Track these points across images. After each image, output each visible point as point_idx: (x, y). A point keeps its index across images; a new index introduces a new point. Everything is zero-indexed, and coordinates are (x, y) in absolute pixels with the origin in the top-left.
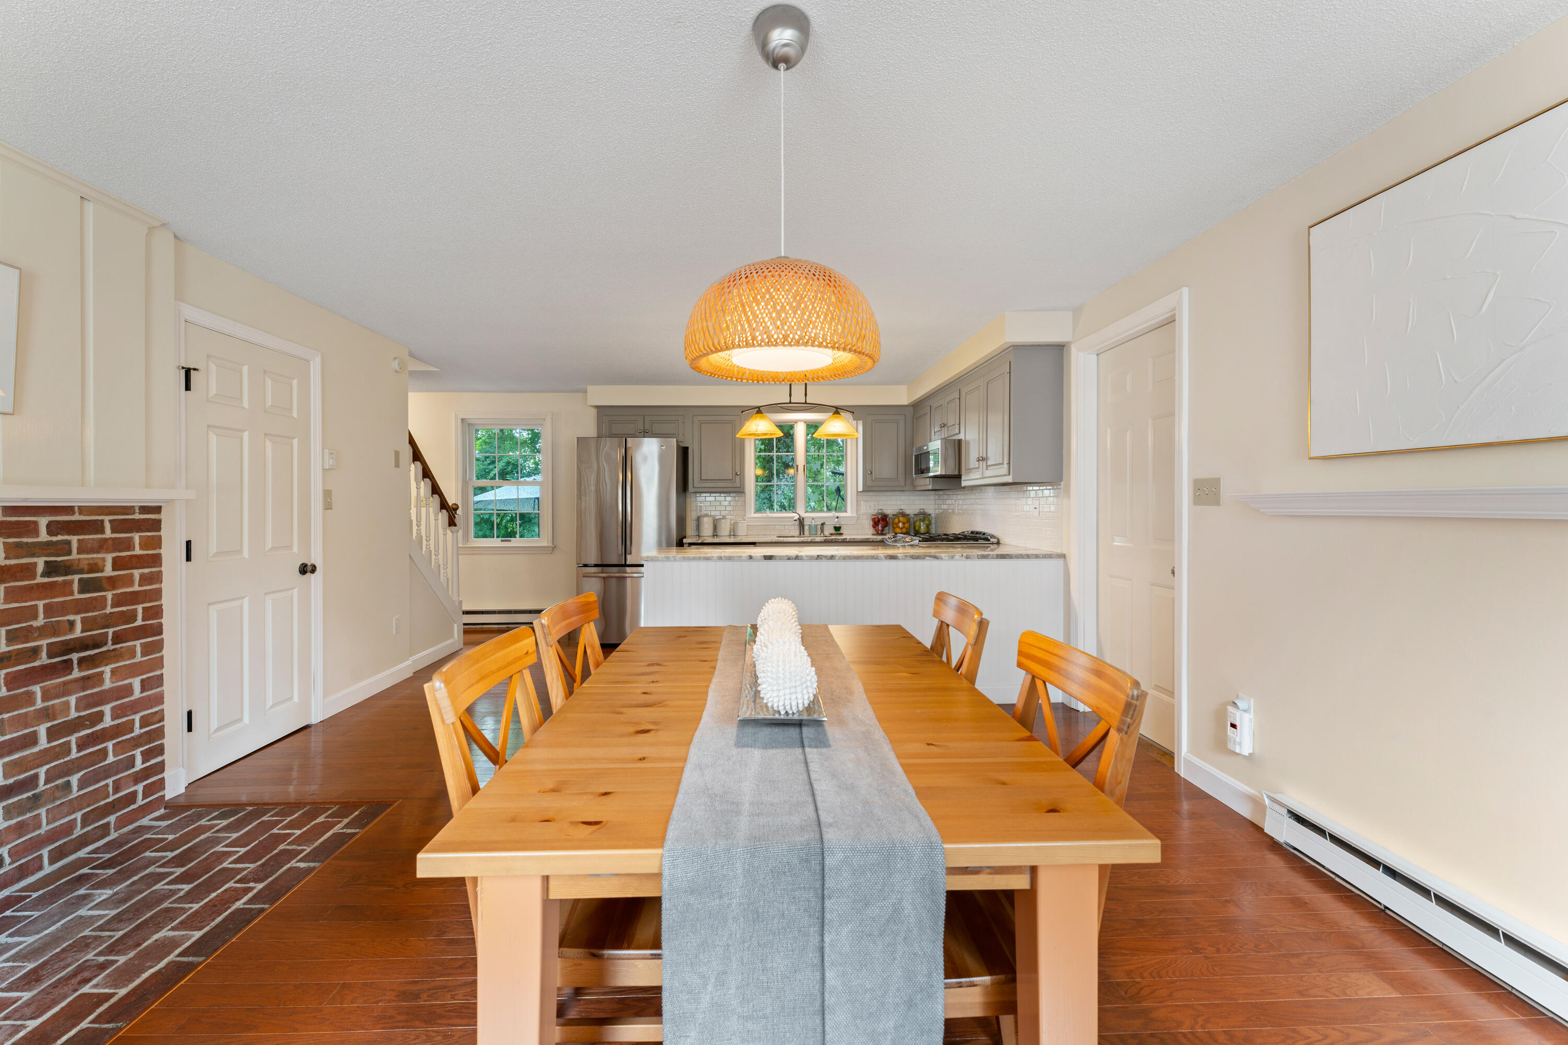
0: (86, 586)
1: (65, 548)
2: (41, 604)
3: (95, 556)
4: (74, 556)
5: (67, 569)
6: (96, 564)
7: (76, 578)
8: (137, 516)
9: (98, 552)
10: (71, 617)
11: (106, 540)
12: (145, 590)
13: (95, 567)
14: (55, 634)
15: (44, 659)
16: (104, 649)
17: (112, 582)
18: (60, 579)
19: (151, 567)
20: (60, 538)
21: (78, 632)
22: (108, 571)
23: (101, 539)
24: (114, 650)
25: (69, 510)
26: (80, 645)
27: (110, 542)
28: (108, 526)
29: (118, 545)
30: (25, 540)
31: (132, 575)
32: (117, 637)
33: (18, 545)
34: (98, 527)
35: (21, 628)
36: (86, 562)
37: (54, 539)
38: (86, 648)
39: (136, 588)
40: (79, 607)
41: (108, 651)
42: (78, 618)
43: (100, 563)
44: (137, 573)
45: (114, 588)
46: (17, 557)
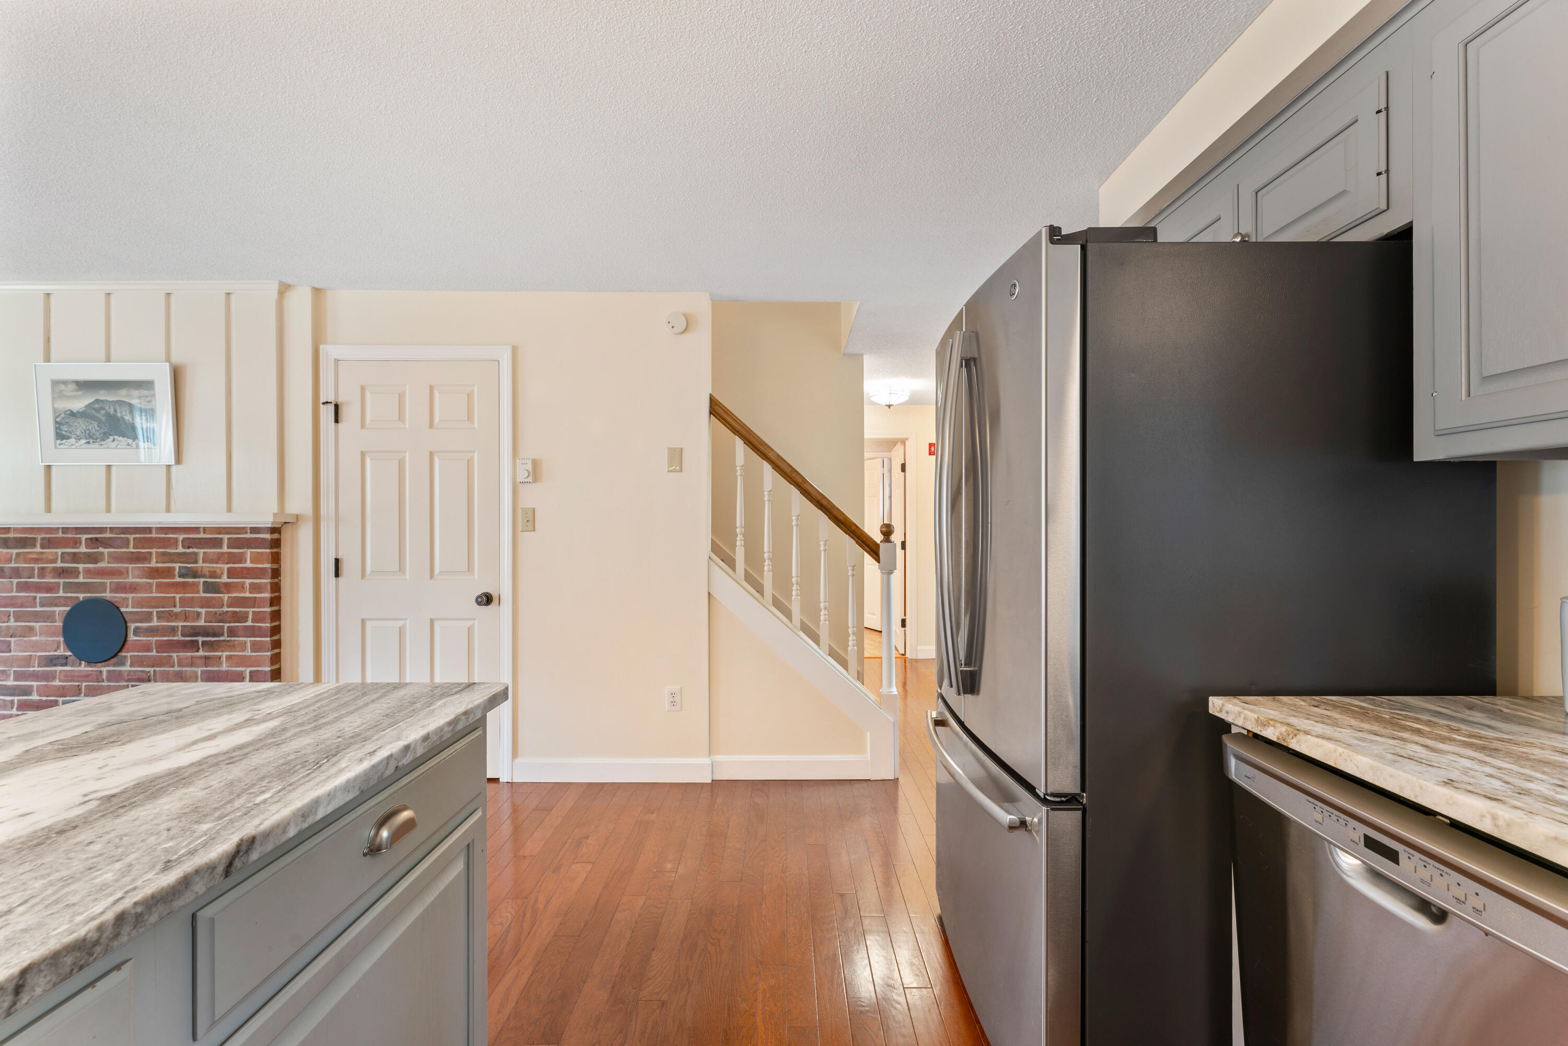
0: (209, 588)
1: (194, 558)
2: (178, 596)
3: (215, 565)
4: (200, 564)
5: (195, 574)
6: (215, 572)
7: (202, 580)
8: (249, 536)
9: (217, 563)
10: (199, 610)
11: (223, 554)
12: (256, 597)
13: (213, 574)
14: (186, 619)
15: (179, 637)
16: (222, 638)
17: (228, 587)
18: (191, 580)
19: (260, 579)
20: (191, 550)
21: (202, 623)
22: (225, 579)
23: (219, 553)
24: (228, 641)
25: (196, 530)
26: (205, 632)
27: (226, 555)
28: (226, 542)
29: (232, 558)
30: (169, 551)
31: (244, 583)
32: (231, 631)
33: (164, 554)
34: (217, 543)
35: (165, 611)
36: (207, 569)
37: (188, 551)
38: (207, 635)
39: (247, 595)
40: (206, 603)
41: (224, 641)
42: (203, 611)
43: (219, 572)
44: (248, 582)
45: (229, 592)
46: (163, 562)
